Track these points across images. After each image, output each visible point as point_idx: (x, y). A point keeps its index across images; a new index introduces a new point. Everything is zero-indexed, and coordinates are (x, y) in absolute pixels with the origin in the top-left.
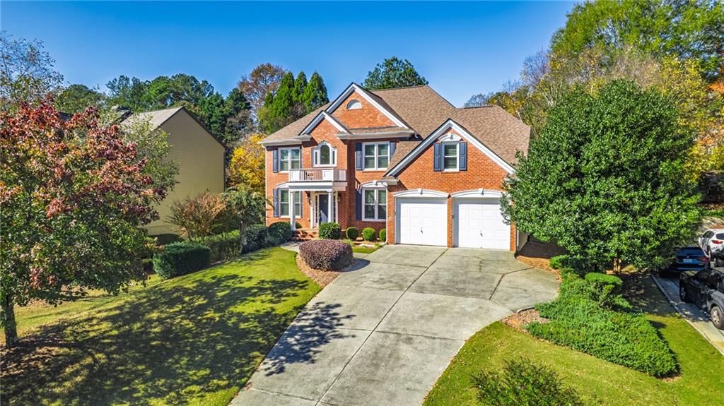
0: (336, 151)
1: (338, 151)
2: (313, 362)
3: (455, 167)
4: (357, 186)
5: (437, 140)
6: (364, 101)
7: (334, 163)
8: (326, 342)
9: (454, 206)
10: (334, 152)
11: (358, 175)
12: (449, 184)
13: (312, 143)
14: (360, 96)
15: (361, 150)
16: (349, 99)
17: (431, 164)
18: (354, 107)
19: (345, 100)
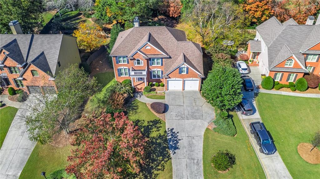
0: (143, 61)
1: (144, 61)
2: (179, 149)
3: (185, 72)
4: (150, 70)
5: (180, 67)
6: (151, 47)
7: (142, 64)
8: (178, 142)
9: (184, 81)
10: (142, 62)
11: (150, 67)
12: (183, 77)
13: (134, 59)
14: (150, 45)
15: (151, 60)
16: (146, 46)
17: (178, 72)
18: (147, 48)
19: (144, 46)
